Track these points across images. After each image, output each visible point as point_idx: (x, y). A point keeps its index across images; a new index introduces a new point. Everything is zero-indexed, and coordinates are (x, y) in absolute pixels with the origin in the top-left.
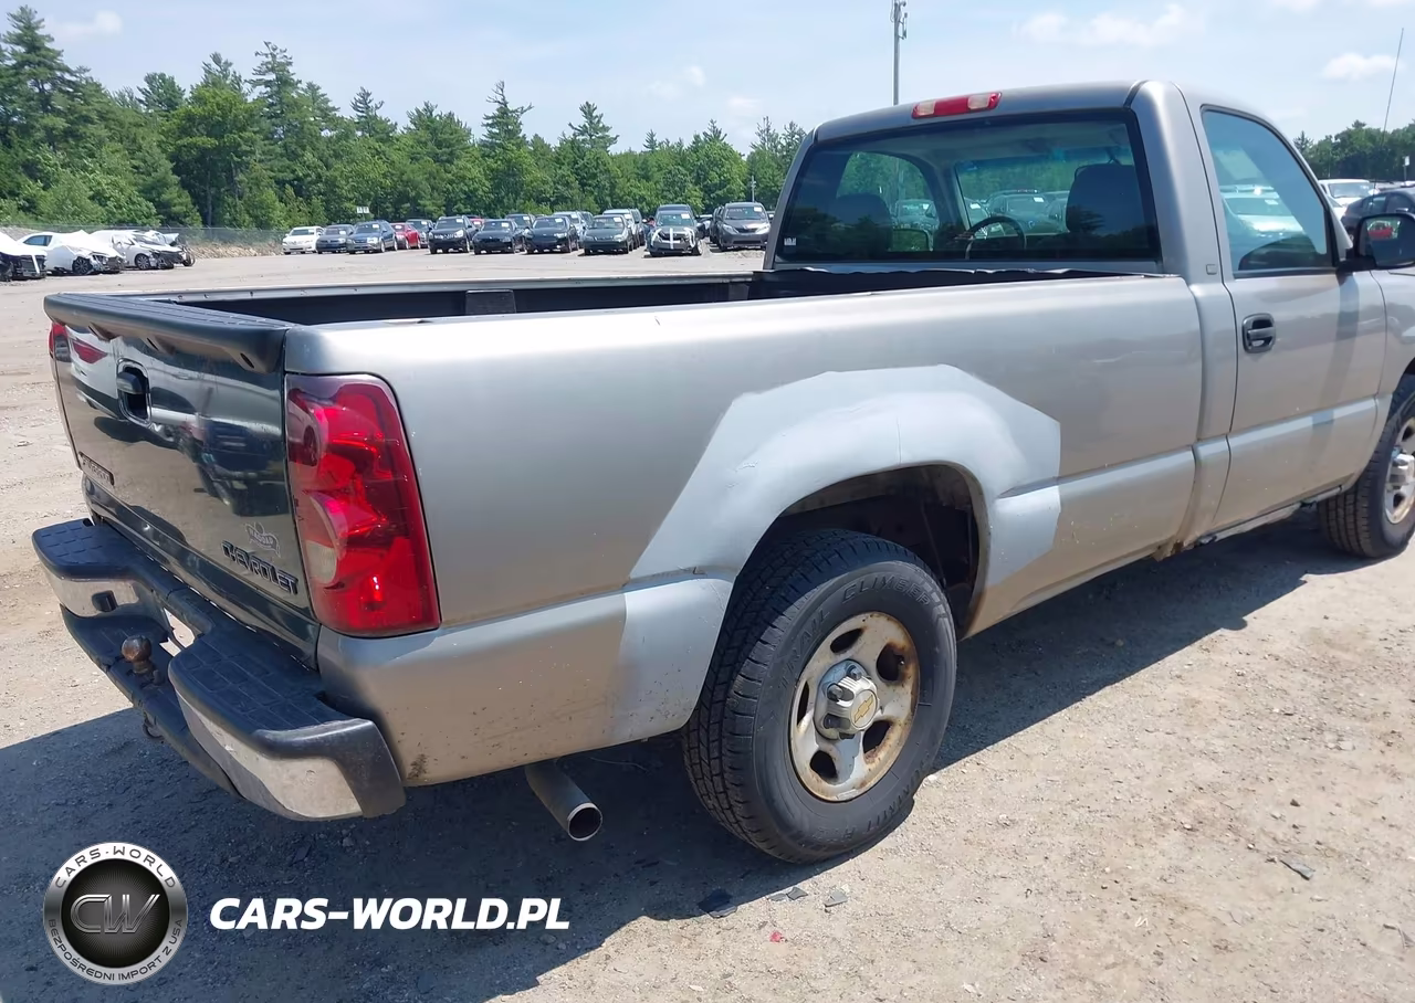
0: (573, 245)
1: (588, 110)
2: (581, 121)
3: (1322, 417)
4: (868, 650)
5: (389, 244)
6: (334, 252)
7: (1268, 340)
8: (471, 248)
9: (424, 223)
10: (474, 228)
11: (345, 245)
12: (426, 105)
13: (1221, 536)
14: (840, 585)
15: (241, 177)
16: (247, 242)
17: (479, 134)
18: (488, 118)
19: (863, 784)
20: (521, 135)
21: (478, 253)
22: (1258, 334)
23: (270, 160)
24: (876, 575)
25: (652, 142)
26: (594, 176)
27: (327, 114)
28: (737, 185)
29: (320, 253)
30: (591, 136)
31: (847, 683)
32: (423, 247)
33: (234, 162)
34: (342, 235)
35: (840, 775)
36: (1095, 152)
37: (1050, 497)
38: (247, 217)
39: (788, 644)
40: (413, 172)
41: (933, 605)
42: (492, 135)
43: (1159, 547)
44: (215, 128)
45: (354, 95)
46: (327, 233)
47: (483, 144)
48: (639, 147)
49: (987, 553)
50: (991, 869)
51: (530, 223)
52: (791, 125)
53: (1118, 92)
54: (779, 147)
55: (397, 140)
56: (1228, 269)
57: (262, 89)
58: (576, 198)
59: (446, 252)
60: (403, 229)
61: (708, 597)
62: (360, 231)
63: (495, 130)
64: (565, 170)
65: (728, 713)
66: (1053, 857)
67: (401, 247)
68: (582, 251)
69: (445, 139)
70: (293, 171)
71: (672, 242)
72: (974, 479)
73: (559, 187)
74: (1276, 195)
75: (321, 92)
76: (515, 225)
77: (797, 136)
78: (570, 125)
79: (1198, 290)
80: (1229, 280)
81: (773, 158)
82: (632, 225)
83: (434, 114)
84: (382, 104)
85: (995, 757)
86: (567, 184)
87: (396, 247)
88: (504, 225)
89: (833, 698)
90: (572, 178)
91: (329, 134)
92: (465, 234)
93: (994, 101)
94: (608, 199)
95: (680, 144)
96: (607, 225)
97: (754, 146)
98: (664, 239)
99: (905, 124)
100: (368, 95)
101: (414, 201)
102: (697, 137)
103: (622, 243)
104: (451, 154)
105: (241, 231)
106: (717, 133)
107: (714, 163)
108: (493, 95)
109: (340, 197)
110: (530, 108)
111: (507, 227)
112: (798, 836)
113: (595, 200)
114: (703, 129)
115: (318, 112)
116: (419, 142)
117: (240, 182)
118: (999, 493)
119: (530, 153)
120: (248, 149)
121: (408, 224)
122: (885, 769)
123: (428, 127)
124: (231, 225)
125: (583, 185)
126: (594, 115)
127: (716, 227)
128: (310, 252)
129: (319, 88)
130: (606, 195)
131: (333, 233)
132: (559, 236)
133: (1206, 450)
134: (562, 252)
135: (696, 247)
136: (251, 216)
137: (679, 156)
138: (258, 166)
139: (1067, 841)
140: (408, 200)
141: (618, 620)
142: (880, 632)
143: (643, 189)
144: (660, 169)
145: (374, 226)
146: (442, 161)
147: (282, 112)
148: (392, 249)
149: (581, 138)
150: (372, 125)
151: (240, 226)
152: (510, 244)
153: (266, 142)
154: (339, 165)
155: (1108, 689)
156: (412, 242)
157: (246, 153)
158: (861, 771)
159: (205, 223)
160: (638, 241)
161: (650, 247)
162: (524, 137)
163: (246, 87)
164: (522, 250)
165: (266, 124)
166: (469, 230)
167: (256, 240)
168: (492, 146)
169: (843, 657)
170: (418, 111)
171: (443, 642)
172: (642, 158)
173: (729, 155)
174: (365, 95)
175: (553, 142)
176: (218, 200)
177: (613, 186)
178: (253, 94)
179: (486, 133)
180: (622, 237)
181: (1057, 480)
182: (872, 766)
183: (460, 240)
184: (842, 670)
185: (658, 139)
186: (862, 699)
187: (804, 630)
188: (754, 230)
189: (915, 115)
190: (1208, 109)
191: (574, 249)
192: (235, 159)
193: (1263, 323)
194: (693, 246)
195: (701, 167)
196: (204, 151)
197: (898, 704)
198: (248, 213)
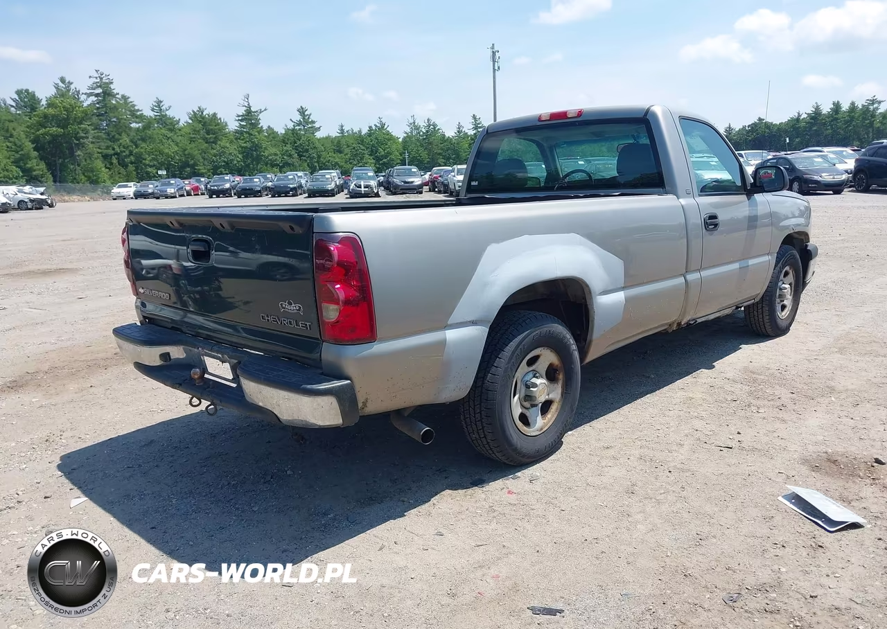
0: (299, 192)
1: (302, 111)
2: (298, 117)
3: (744, 263)
4: (542, 366)
5: (181, 193)
6: (145, 198)
7: (716, 225)
8: (235, 194)
9: (202, 179)
10: (236, 182)
11: (153, 193)
12: (199, 108)
13: (699, 321)
14: (528, 335)
15: (79, 152)
16: (83, 192)
17: (233, 125)
18: (239, 116)
19: (541, 429)
20: (260, 126)
21: (239, 197)
22: (711, 222)
23: (98, 142)
24: (546, 329)
25: (342, 131)
26: (307, 151)
27: (135, 115)
28: (396, 156)
29: (136, 199)
30: (304, 126)
31: (534, 380)
32: (203, 194)
33: (75, 144)
34: (151, 187)
35: (531, 425)
36: (627, 137)
37: (620, 296)
38: (83, 177)
39: (511, 358)
40: (191, 148)
41: (570, 344)
42: (242, 126)
43: (670, 325)
44: (63, 123)
45: (151, 102)
46: (141, 186)
47: (237, 132)
48: (334, 133)
49: (593, 321)
50: (604, 464)
51: (271, 179)
52: (428, 120)
53: (640, 110)
54: (421, 133)
55: (180, 130)
56: (696, 191)
57: (94, 98)
58: (296, 164)
59: (218, 197)
60: (189, 183)
61: (479, 334)
62: (162, 185)
63: (243, 123)
64: (289, 147)
65: (484, 390)
66: (632, 458)
67: (189, 194)
68: (307, 195)
69: (212, 129)
70: (114, 149)
71: (363, 189)
72: (587, 286)
73: (285, 157)
74: (716, 159)
75: (130, 100)
76: (262, 180)
77: (432, 127)
78: (291, 120)
79: (683, 201)
80: (696, 197)
81: (418, 140)
82: (336, 179)
83: (204, 113)
84: (170, 108)
85: (598, 423)
86: (290, 156)
87: (185, 194)
88: (255, 180)
89: (528, 387)
90: (293, 152)
91: (137, 126)
92: (231, 185)
93: (580, 113)
94: (316, 164)
95: (360, 131)
96: (321, 180)
97: (406, 133)
98: (358, 187)
99: (534, 124)
100: (161, 102)
101: (193, 166)
102: (370, 127)
103: (331, 190)
104: (215, 138)
105: (78, 186)
106: (383, 125)
107: (381, 143)
108: (242, 102)
109: (145, 165)
110: (265, 110)
111: (257, 181)
112: (515, 450)
113: (308, 165)
114: (374, 122)
115: (128, 113)
116: (195, 131)
117: (79, 156)
118: (597, 293)
119: (265, 136)
120: (84, 135)
121: (193, 181)
122: (551, 423)
123: (200, 122)
124: (72, 182)
125: (300, 156)
126: (306, 113)
127: (388, 181)
128: (129, 199)
129: (129, 98)
130: (315, 162)
131: (144, 186)
132: (291, 186)
133: (690, 277)
134: (293, 196)
135: (378, 192)
136: (86, 176)
137: (359, 138)
138: (91, 146)
139: (637, 453)
140: (188, 166)
141: (442, 344)
142: (548, 357)
143: (337, 158)
144: (348, 146)
145: (172, 182)
146: (209, 142)
147: (106, 113)
148: (182, 196)
149: (297, 128)
150: (165, 121)
151: (78, 183)
152: (260, 191)
153: (96, 131)
154: (143, 145)
155: (648, 395)
156: (196, 191)
157: (83, 138)
158: (541, 423)
159: (55, 181)
160: (340, 189)
161: (349, 192)
162: (262, 127)
163: (83, 97)
164: (267, 195)
165: (95, 119)
166: (233, 184)
167: (90, 191)
168: (241, 133)
169: (531, 368)
170: (193, 111)
171: (378, 348)
172: (337, 140)
173: (390, 138)
174: (159, 102)
175: (280, 130)
176: (63, 167)
177: (319, 157)
178: (87, 102)
179: (238, 125)
180: (331, 186)
181: (623, 289)
182: (545, 421)
183: (227, 189)
184: (531, 375)
185: (346, 129)
186: (541, 387)
187: (517, 352)
188: (412, 182)
189: (539, 119)
190: (682, 118)
191: (301, 194)
192: (75, 141)
193: (713, 217)
194: (376, 191)
195: (373, 146)
196: (55, 137)
197: (556, 394)
198: (84, 174)
